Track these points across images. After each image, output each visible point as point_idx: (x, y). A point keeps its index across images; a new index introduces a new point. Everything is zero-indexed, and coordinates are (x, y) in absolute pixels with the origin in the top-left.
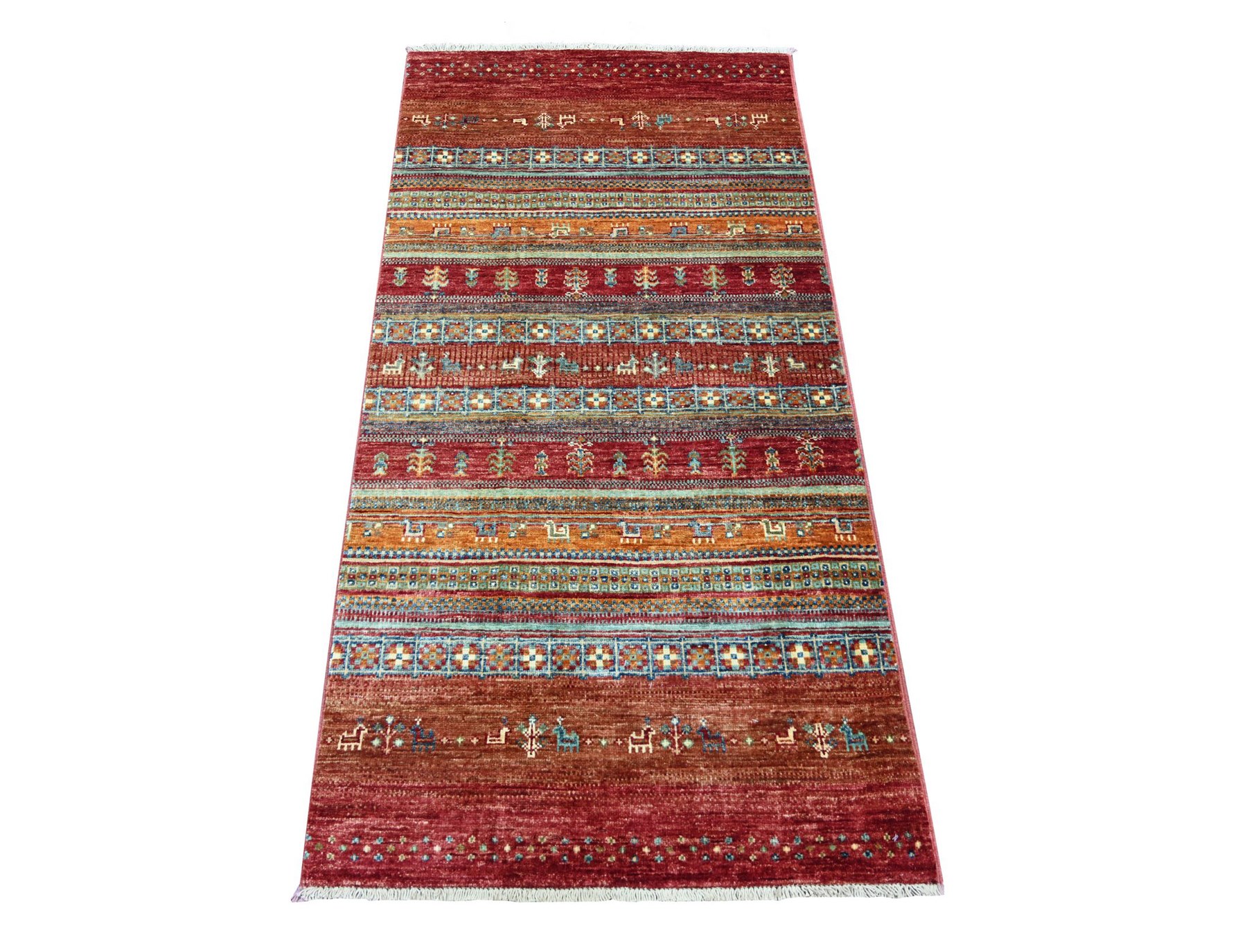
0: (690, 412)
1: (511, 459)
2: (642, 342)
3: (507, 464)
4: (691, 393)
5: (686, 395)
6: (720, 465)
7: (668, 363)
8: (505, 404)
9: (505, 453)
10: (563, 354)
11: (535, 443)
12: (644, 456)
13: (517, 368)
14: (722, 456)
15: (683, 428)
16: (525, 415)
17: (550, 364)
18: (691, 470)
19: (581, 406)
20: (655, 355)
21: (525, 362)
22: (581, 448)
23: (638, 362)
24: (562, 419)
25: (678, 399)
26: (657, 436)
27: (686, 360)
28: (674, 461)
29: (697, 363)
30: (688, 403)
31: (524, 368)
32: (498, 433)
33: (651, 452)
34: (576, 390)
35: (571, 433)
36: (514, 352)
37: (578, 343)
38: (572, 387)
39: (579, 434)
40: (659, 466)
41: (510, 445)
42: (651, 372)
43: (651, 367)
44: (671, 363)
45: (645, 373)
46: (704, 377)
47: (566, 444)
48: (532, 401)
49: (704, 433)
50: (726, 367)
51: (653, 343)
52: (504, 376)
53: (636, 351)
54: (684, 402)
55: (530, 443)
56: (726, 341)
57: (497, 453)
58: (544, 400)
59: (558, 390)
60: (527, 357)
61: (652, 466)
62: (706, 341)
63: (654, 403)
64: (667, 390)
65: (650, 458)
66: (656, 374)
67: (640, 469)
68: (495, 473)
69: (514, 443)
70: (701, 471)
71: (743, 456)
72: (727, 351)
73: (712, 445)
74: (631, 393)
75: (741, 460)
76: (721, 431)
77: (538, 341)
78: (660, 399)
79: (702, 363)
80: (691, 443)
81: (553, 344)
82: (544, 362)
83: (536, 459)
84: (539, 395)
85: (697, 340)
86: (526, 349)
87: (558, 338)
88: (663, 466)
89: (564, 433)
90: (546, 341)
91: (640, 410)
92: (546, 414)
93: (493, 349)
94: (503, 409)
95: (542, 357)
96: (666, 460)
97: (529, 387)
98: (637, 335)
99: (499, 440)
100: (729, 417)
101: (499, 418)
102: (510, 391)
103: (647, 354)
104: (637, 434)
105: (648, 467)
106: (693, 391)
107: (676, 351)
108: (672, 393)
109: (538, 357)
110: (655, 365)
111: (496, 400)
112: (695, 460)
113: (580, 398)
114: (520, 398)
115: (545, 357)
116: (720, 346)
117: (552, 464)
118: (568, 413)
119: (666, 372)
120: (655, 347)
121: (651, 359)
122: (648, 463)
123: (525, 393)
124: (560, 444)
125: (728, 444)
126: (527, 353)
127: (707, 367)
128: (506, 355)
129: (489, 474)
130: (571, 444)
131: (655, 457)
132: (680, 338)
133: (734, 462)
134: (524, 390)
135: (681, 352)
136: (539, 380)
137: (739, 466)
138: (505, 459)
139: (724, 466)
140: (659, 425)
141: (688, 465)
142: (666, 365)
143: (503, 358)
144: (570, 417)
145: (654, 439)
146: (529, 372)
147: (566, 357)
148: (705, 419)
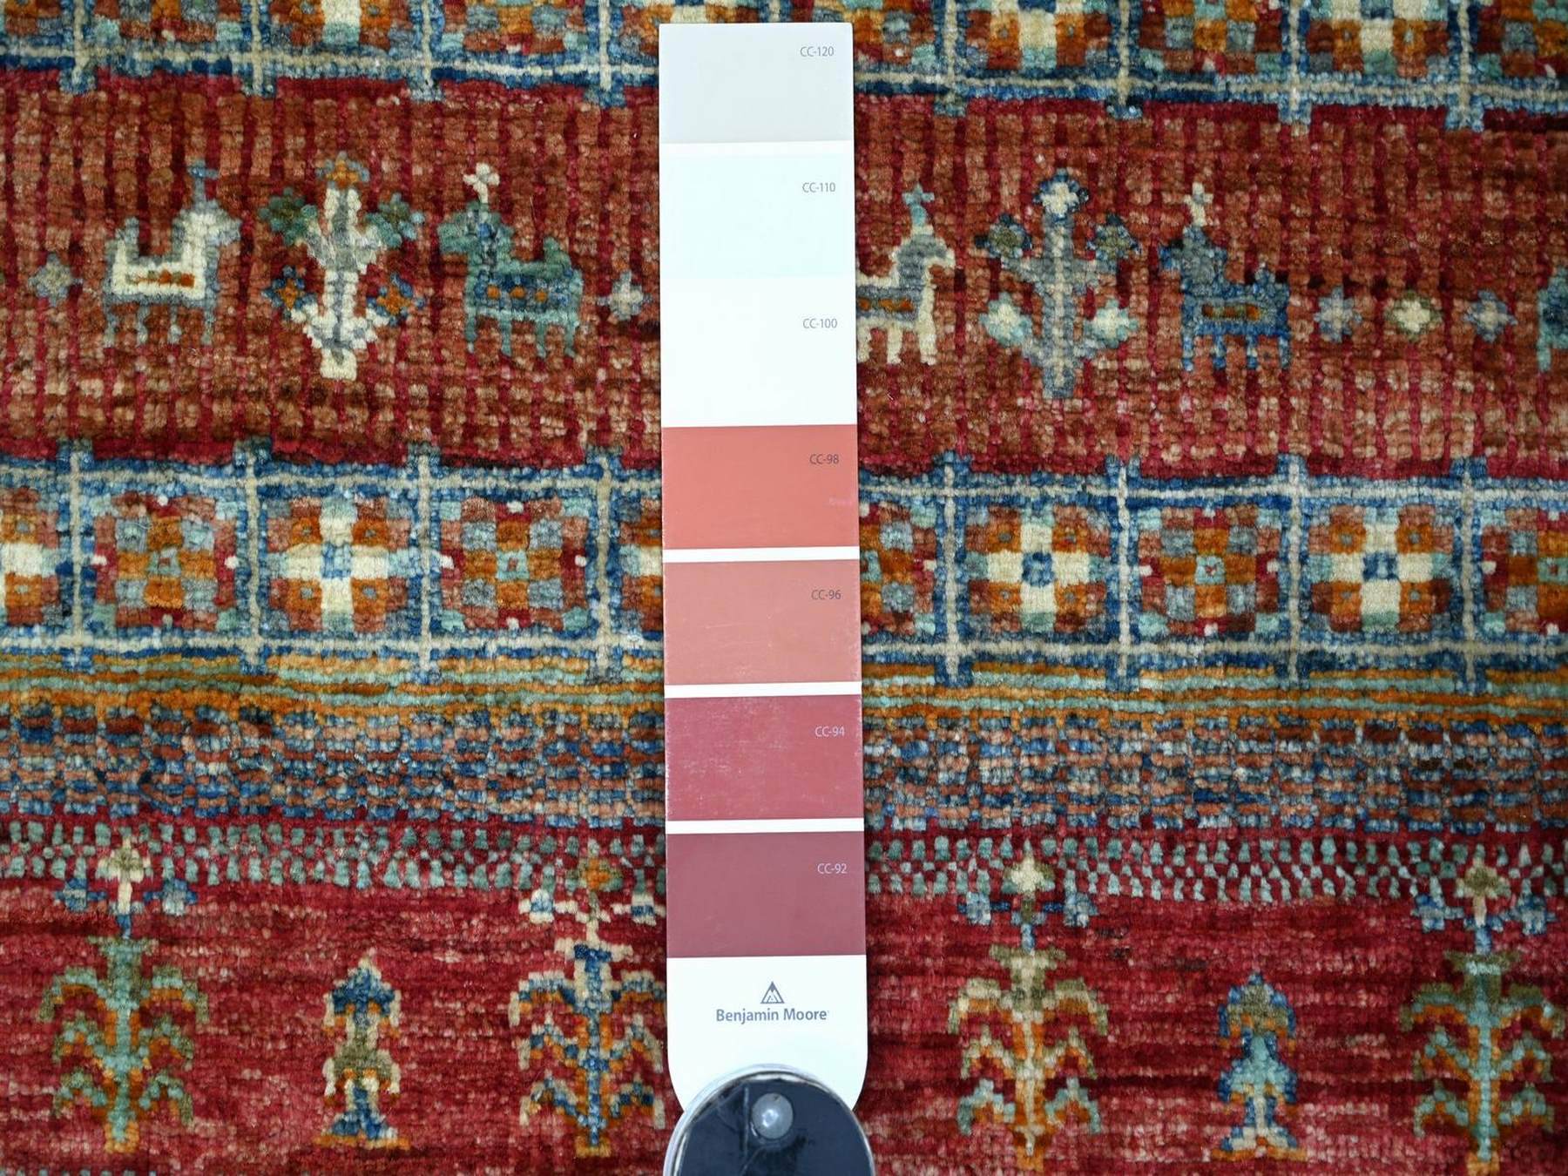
0: (1255, 681)
1: (184, 1017)
2: (981, 87)
3: (163, 1059)
4: (1264, 518)
5: (1237, 537)
6: (1401, 1097)
7: (1140, 277)
8: (134, 592)
9: (146, 970)
10: (483, 178)
11: (321, 892)
12: (963, 1006)
13: (197, 293)
14: (1421, 1031)
15: (1204, 798)
16: (261, 678)
17: (402, 259)
18: (1235, 1122)
19: (600, 610)
20: (1059, 199)
21: (247, 242)
22: (593, 940)
23: (949, 261)
24: (481, 718)
25: (1184, 570)
26: (1043, 860)
27: (1252, 252)
28: (1141, 1056)
29: (1317, 288)
30: (1241, 599)
31: (242, 298)
32: (103, 813)
33: (1004, 978)
34: (566, 482)
35: (533, 826)
36: (178, 166)
37: (581, 84)
38: (541, 457)
39: (582, 831)
40: (1053, 1087)
41: (173, 906)
42: (1029, 347)
43: (1029, 301)
44: (1155, 278)
45: (993, 348)
46: (1351, 397)
47: (505, 907)
48: (301, 564)
49: (1329, 847)
50: (1490, 317)
51: (1049, 105)
52: (121, 357)
53: (943, 164)
54: (1221, 595)
55: (291, 893)
56: (1505, 96)
57: (102, 971)
58: (371, 565)
59: (456, 480)
60: (265, 203)
61: (1007, 1089)
62: (1384, 96)
63: (1039, 601)
64: (1121, 492)
65: (1000, 1026)
66: (1057, 362)
67: (938, 1107)
68: (94, 1120)
69: (199, 889)
70: (1293, 1129)
71: (1544, 1037)
72: (1511, 179)
73: (1367, 941)
74: (901, 514)
75: (1529, 1064)
76: (1424, 836)
77: (324, 65)
78: (1075, 567)
79: (1350, 289)
80: (1242, 921)
81: (424, 93)
82: (368, 243)
83: (329, 1020)
84: (337, 523)
85: (1329, 86)
86: (250, 132)
87: (453, 40)
88: (1072, 1090)
89: (496, 824)
90: (375, 65)
91: (954, 649)
92: (382, 671)
93: (48, 131)
94: (124, 627)
95: (354, 200)
96: (1095, 1043)
97: (280, 459)
98: (951, 31)
99: (108, 869)
100: (1481, 725)
101: (107, 701)
102: (162, 484)
103: (1008, 192)
104: (929, 836)
105: (985, 1092)
106: (1281, 503)
107: (1189, 175)
108: (1152, 521)
109: (332, 197)
110: (1058, 290)
111: (78, 556)
112: (1261, 1053)
113: (589, 551)
114: (228, 546)
115: (371, 205)
116: (1465, 139)
117: (427, 1063)
118: (520, 672)
119: (1120, 349)
120: (1060, 137)
121: (1035, 236)
122: (987, 1066)
123: (252, 505)
124: (467, 906)
125: (1458, 938)
126: (261, 166)
127: (1379, 320)
128: (126, 184)
129: (57, 1125)
130: (538, 909)
131: (1026, 1018)
132: (1227, 65)
133: (1485, 1075)
134: (251, 483)
135: (1219, 188)
136: (338, 397)
137: (1517, 1107)
138: (146, 1017)
139: (1424, 1108)
140: (1062, 774)
141: (1220, 1090)
142: (1123, 292)
143: (112, 211)
144: (531, 702)
145: (1027, 878)
146: (279, 333)
147: (504, 204)
148: (1338, 735)
